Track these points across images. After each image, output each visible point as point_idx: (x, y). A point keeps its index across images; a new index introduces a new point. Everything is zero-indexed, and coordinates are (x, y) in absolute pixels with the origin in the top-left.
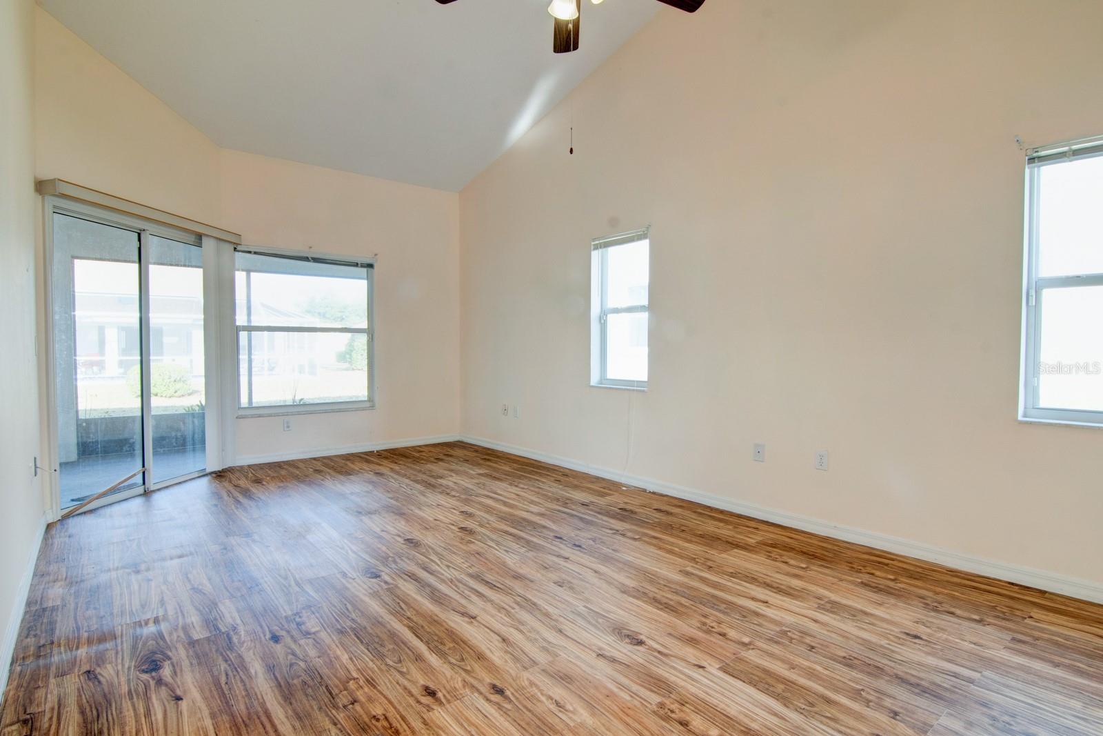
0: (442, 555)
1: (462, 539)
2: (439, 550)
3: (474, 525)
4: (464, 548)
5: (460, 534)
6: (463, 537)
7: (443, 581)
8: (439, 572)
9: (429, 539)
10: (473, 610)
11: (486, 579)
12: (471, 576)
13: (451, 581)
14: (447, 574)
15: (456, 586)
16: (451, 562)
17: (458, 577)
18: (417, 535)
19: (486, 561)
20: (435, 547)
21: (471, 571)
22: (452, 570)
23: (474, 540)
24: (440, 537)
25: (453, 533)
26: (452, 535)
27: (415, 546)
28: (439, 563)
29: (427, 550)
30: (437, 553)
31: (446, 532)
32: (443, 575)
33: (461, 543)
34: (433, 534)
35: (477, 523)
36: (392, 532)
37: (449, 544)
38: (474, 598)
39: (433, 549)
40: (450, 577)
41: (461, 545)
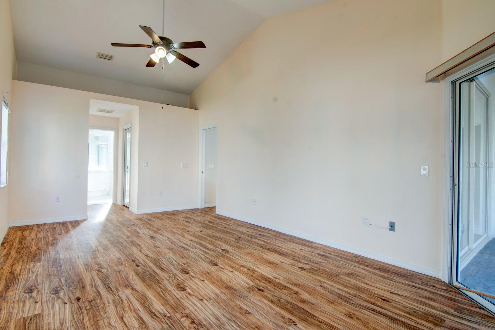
0: (199, 257)
1: (188, 266)
2: (200, 260)
3: (180, 276)
4: (188, 261)
5: (189, 269)
6: (188, 267)
7: (199, 248)
8: (200, 251)
9: (206, 266)
10: (190, 242)
11: (183, 249)
12: (188, 250)
13: (196, 248)
14: (197, 250)
15: (194, 247)
16: (195, 254)
17: (193, 249)
18: (213, 269)
19: (181, 255)
20: (202, 261)
21: (188, 251)
22: (195, 252)
23: (183, 265)
24: (200, 267)
25: (193, 270)
26: (193, 268)
27: (212, 262)
28: (200, 254)
29: (206, 260)
30: (201, 258)
31: (196, 271)
32: (198, 250)
33: (190, 263)
34: (204, 269)
35: (177, 277)
36: (226, 270)
37: (195, 263)
38: (189, 244)
39: (203, 260)
40: (196, 249)
41: (190, 262)
